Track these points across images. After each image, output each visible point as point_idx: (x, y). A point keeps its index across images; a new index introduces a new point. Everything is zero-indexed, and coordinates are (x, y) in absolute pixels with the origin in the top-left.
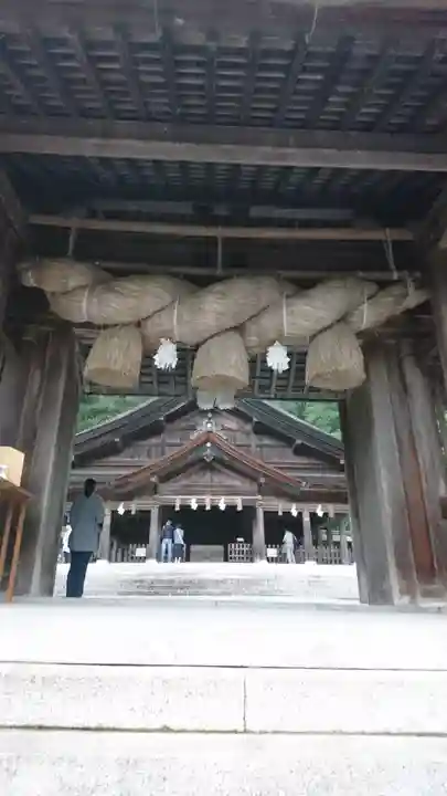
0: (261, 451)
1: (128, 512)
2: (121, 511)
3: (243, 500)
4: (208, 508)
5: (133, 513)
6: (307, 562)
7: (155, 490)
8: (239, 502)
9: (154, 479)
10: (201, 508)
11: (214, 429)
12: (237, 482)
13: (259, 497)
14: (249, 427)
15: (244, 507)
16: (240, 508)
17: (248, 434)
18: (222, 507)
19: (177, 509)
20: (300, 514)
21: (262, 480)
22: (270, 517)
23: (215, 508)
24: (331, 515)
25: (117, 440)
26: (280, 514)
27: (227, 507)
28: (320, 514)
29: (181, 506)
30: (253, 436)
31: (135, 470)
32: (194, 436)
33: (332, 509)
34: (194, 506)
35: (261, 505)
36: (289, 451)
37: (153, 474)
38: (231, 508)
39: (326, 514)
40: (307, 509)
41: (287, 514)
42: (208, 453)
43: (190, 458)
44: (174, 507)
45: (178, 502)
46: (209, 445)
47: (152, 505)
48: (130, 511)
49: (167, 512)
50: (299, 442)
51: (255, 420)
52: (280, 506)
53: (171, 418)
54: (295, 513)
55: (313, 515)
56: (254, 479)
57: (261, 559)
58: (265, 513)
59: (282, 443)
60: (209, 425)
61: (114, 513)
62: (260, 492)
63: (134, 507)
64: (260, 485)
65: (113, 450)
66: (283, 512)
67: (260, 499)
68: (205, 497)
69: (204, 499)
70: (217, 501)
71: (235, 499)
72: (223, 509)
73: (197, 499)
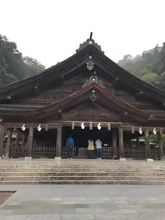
1: (43, 130)
2: (39, 129)
3: (111, 124)
4: (91, 128)
5: (47, 130)
7: (59, 117)
8: (109, 126)
9: (60, 111)
10: (87, 128)
11: (97, 82)
13: (120, 123)
15: (111, 128)
16: (109, 129)
18: (99, 128)
19: (73, 128)
21: (126, 113)
23: (95, 128)
25: (36, 88)
26: (133, 132)
27: (102, 128)
28: (155, 132)
29: (75, 127)
31: (49, 105)
32: (85, 85)
34: (83, 127)
35: (121, 127)
37: (59, 108)
38: (104, 128)
40: (147, 130)
41: (137, 133)
42: (94, 96)
43: (83, 98)
44: (71, 127)
45: (73, 124)
46: (93, 91)
47: (58, 126)
48: (45, 129)
49: (67, 130)
51: (117, 79)
52: (133, 129)
53: (67, 77)
54: (141, 132)
57: (122, 157)
58: (123, 131)
60: (94, 80)
61: (35, 130)
62: (121, 120)
63: (47, 127)
64: (121, 116)
65: (34, 94)
66: (135, 132)
67: (122, 124)
68: (89, 122)
69: (89, 123)
70: (96, 125)
71: (107, 124)
72: (100, 129)
73: (84, 123)
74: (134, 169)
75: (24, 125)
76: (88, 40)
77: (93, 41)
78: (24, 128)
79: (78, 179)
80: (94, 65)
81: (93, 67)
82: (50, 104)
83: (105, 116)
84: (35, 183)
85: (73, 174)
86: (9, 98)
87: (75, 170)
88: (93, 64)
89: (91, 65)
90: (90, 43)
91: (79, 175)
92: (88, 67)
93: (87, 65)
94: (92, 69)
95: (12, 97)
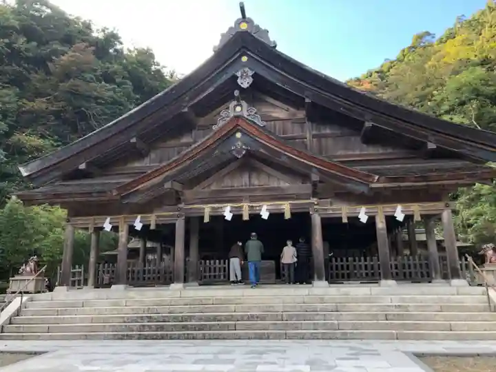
0: (320, 142)
1: (146, 227)
2: (138, 226)
3: (292, 205)
4: (246, 217)
5: (152, 227)
6: (383, 282)
7: (178, 199)
8: (286, 208)
10: (237, 217)
11: (245, 114)
12: (284, 183)
13: (314, 200)
14: (301, 114)
15: (293, 214)
16: (288, 216)
17: (301, 123)
18: (265, 215)
19: (206, 220)
20: (372, 220)
21: (315, 178)
22: (330, 225)
23: (255, 217)
24: (417, 218)
26: (345, 220)
27: (271, 215)
28: (400, 217)
29: (212, 217)
30: (308, 124)
32: (215, 128)
33: (417, 209)
34: (229, 216)
35: (317, 210)
36: (356, 140)
38: (276, 216)
39: (409, 218)
40: (380, 213)
41: (354, 220)
42: (239, 146)
44: (202, 218)
45: (207, 211)
46: (238, 135)
48: (149, 226)
49: (193, 222)
50: (368, 124)
51: (307, 100)
52: (343, 211)
54: (364, 218)
55: (391, 220)
56: (305, 177)
57: (320, 278)
58: (323, 220)
59: (346, 131)
60: (238, 109)
62: (315, 194)
63: (153, 220)
64: (315, 185)
66: (349, 218)
67: (316, 203)
68: (242, 204)
69: (241, 207)
70: (258, 208)
71: (281, 204)
72: (266, 218)
73: (232, 207)
74: (330, 306)
75: (108, 220)
76: (238, 23)
77: (250, 22)
78: (108, 227)
79: (194, 328)
80: (253, 76)
81: (250, 80)
82: (143, 173)
83: (278, 188)
84: (106, 338)
85: (190, 318)
86: (83, 166)
87: (197, 310)
88: (250, 73)
89: (247, 76)
90: (244, 26)
91: (200, 319)
92: (239, 81)
93: (238, 77)
94: (248, 85)
95: (88, 164)
